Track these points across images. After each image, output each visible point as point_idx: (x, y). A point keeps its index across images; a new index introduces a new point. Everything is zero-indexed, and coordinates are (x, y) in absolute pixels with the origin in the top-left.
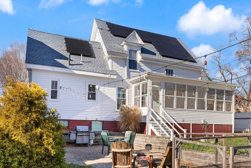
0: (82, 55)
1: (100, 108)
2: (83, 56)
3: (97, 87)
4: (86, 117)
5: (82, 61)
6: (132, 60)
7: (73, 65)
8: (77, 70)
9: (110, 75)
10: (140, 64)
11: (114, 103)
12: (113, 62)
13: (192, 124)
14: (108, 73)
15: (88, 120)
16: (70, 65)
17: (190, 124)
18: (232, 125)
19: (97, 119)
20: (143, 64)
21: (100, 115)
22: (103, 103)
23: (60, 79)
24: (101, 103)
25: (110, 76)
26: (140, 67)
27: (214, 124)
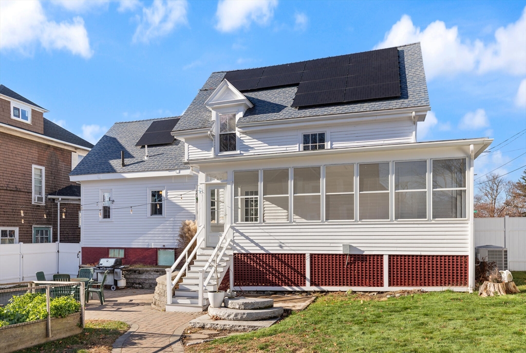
0: (146, 146)
1: (171, 227)
2: (149, 146)
3: (163, 193)
4: (147, 244)
5: (147, 156)
6: (227, 134)
7: (129, 165)
8: (129, 172)
9: (178, 171)
10: (241, 138)
11: (194, 216)
12: (190, 146)
13: (311, 255)
14: (176, 167)
15: (150, 247)
16: (124, 165)
17: (304, 254)
18: (466, 257)
19: (164, 246)
20: (248, 137)
21: (172, 238)
22: (176, 219)
23: (112, 189)
24: (172, 219)
25: (180, 173)
26: (241, 144)
27: (390, 256)
